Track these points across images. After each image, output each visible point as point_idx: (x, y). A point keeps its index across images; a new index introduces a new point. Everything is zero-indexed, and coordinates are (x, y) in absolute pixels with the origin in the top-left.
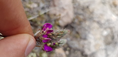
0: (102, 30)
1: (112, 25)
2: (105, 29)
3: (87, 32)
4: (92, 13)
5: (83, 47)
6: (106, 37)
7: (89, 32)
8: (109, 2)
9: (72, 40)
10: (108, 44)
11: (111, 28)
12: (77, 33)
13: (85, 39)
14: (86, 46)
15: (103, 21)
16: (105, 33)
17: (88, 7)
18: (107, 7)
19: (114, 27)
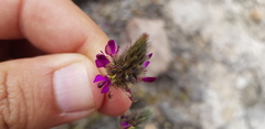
0: (233, 76)
1: (253, 65)
2: (241, 73)
3: (202, 86)
4: (209, 44)
5: (198, 118)
6: (245, 91)
7: (207, 85)
8: (242, 16)
9: (172, 106)
10: (249, 104)
11: (253, 70)
12: (183, 90)
13: (200, 100)
14: (203, 115)
15: (233, 59)
16: (242, 82)
17: (198, 33)
18: (240, 27)
19: (259, 68)
